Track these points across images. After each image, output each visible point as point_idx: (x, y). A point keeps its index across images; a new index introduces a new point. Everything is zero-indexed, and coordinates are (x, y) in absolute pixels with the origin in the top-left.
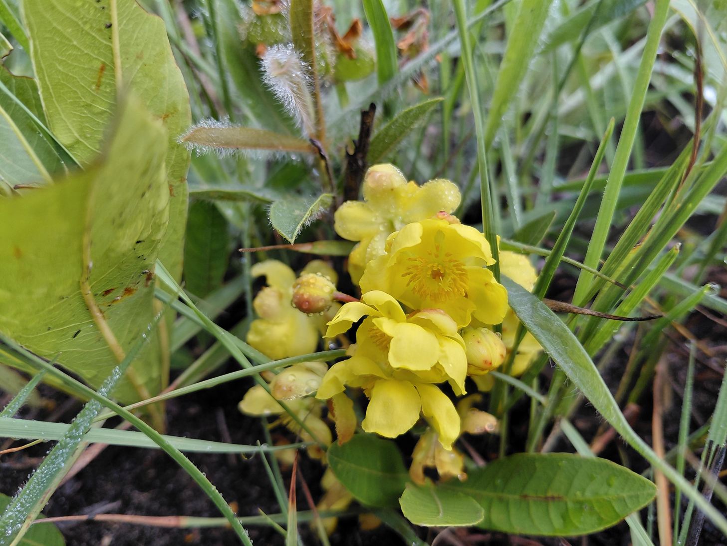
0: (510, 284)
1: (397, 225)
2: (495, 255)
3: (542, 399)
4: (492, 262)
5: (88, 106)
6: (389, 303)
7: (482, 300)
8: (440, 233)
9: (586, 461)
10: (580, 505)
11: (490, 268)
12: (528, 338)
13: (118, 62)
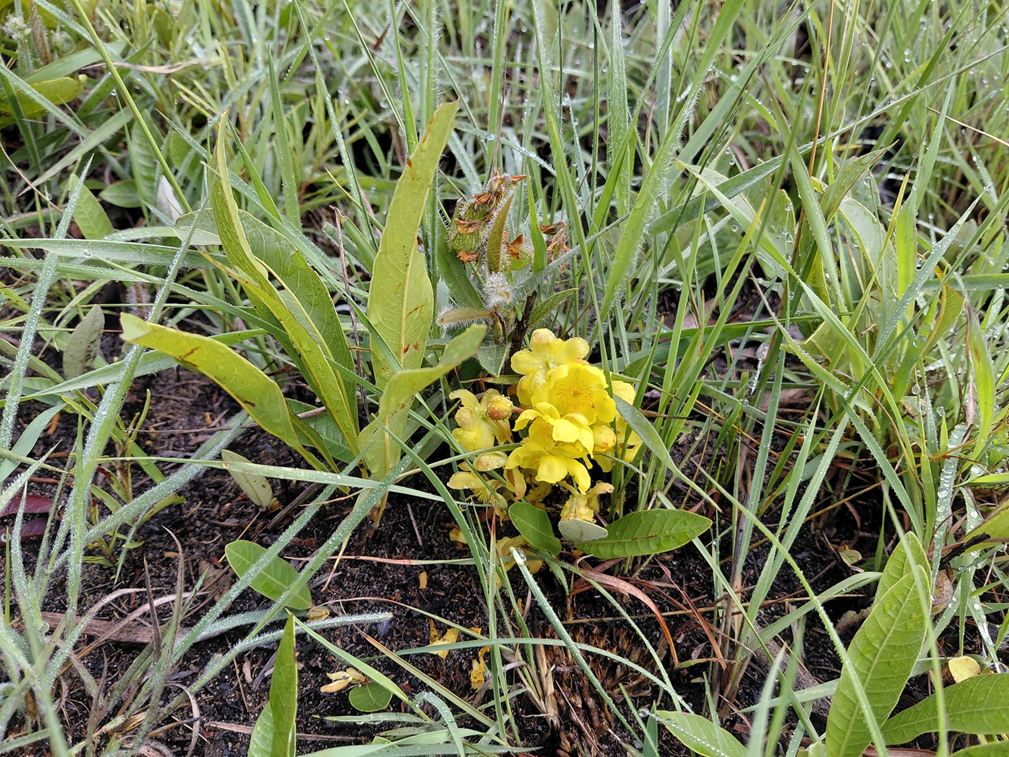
0: (619, 400)
1: (551, 365)
2: (609, 382)
3: (644, 475)
4: (607, 386)
5: (388, 304)
6: (551, 409)
7: (603, 410)
8: (578, 370)
9: (672, 511)
10: (667, 537)
11: (606, 389)
12: (633, 435)
13: (407, 282)
